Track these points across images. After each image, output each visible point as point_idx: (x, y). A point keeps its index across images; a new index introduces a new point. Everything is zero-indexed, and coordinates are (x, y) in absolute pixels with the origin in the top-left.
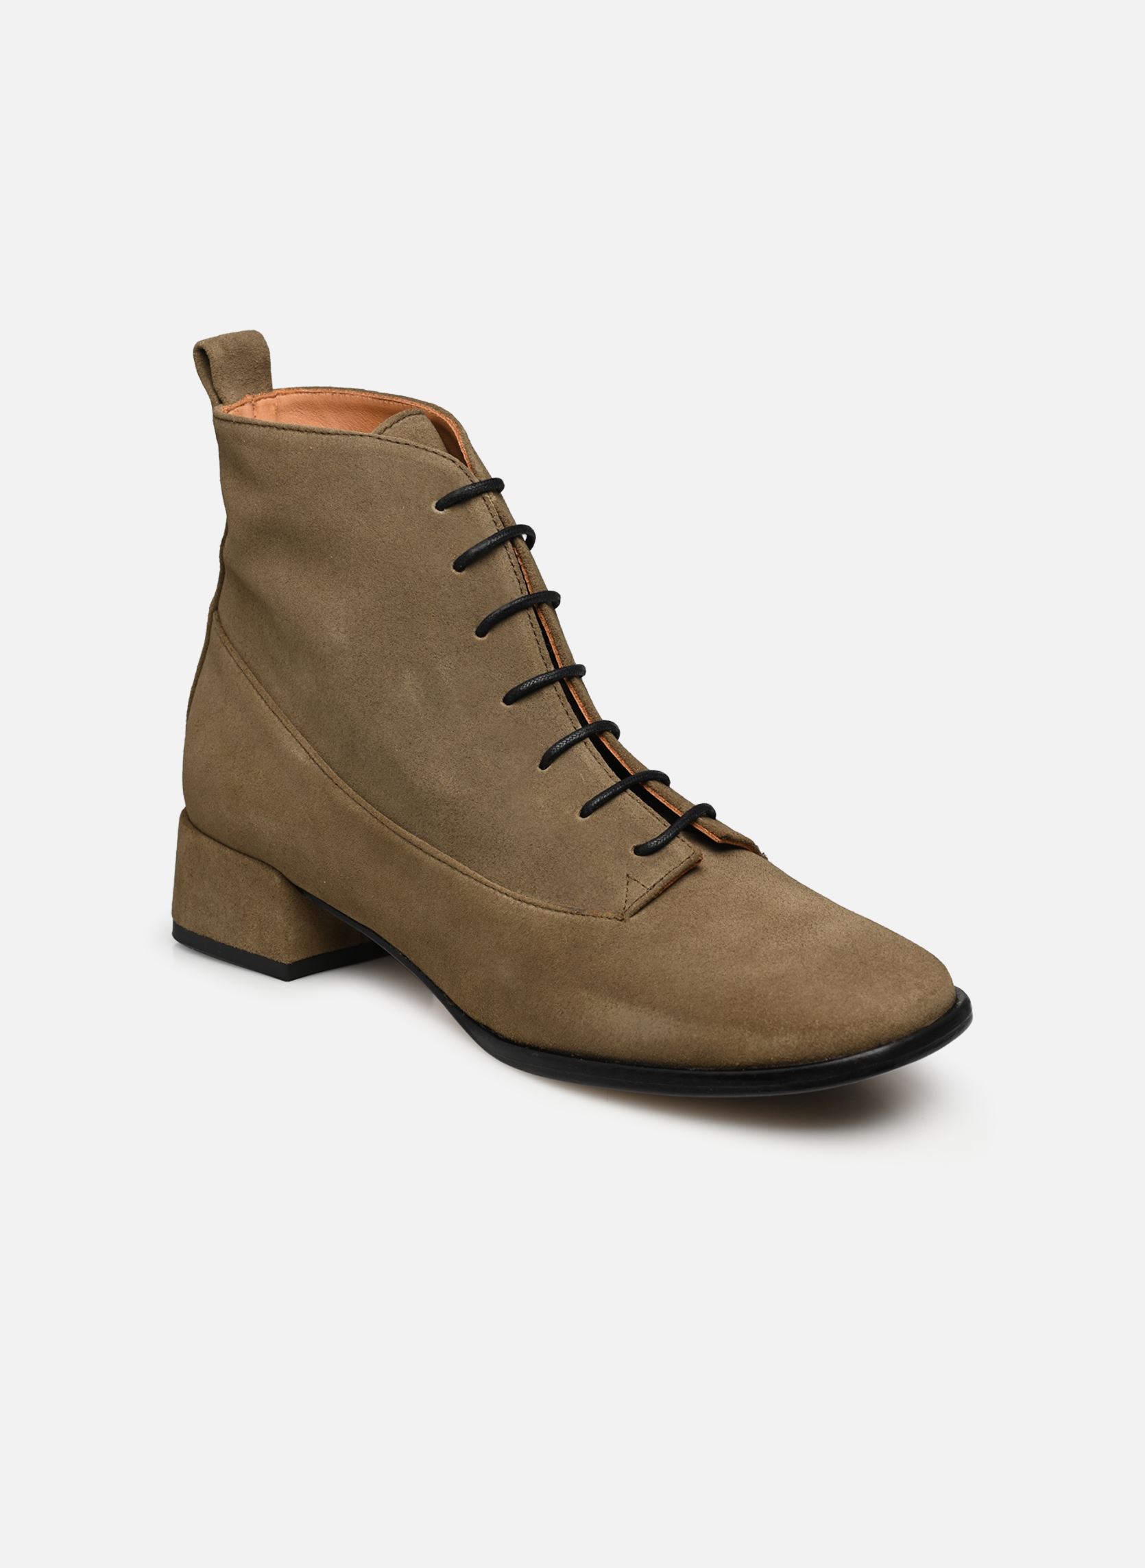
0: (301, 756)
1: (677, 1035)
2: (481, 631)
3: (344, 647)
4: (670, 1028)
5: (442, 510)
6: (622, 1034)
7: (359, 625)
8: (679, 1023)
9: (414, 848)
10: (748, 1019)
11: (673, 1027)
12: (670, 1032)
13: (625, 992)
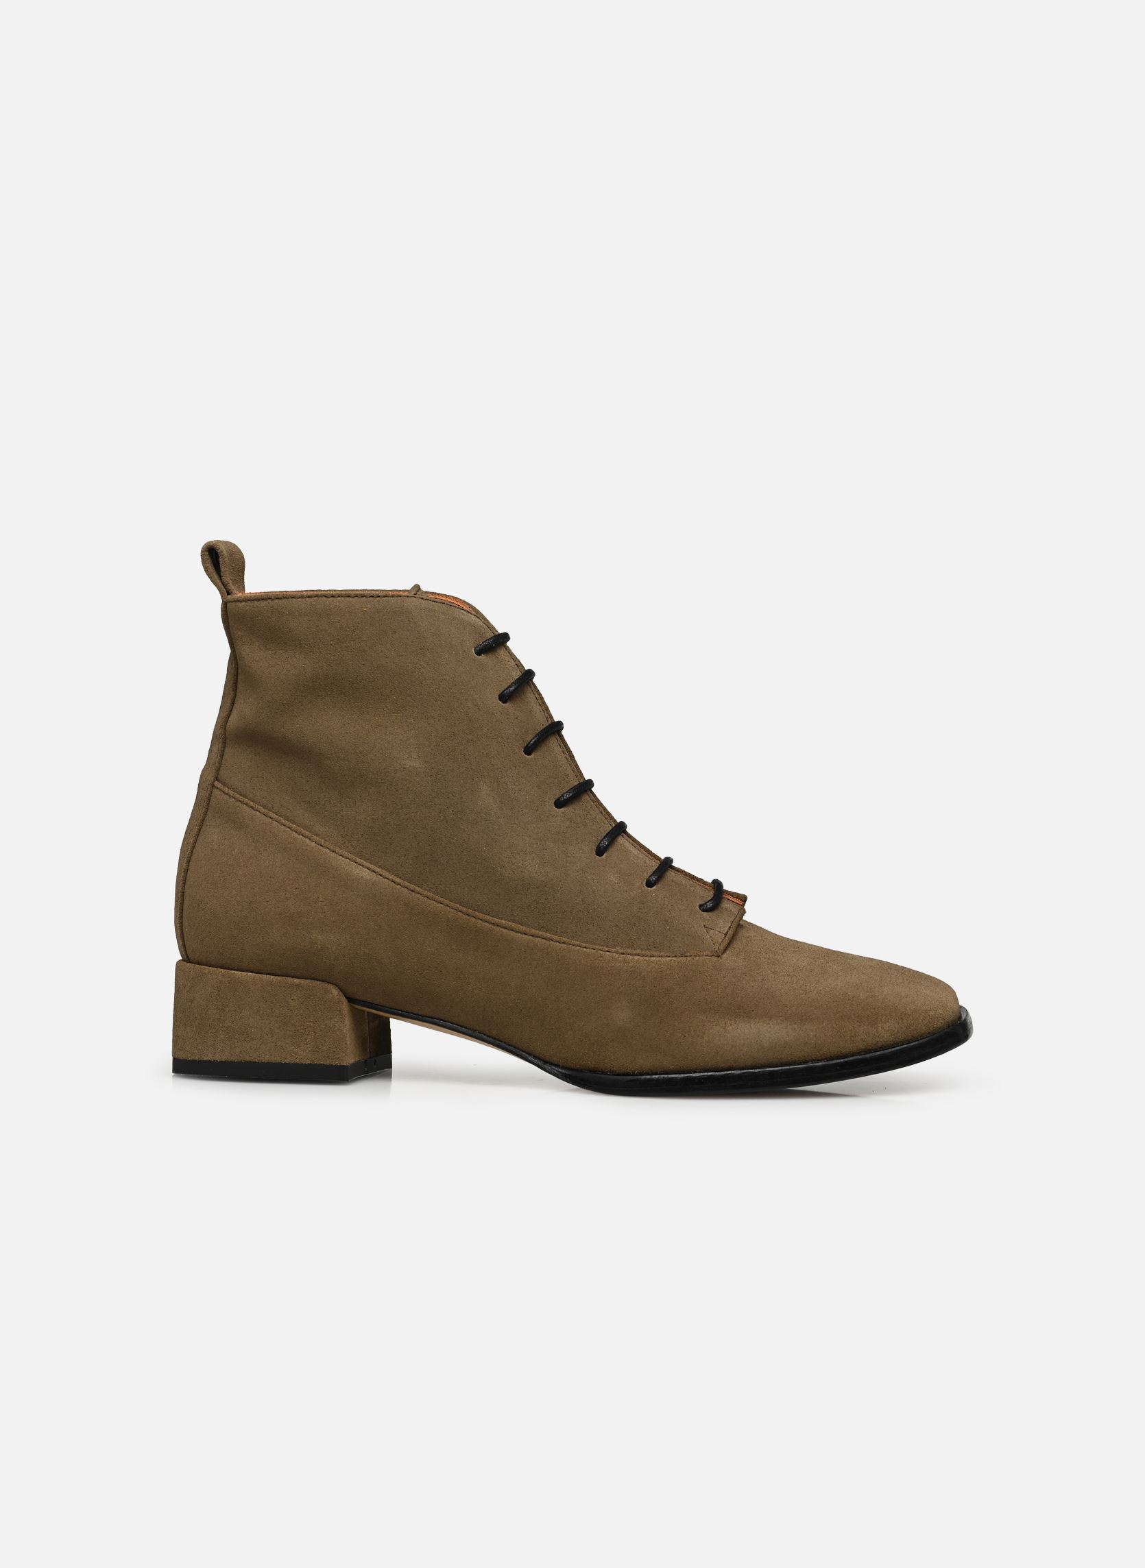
0: (366, 874)
1: (794, 1036)
2: (529, 750)
3: (419, 769)
4: (787, 1032)
5: (480, 655)
6: (744, 1044)
7: (432, 750)
8: (796, 1026)
9: (505, 930)
10: (854, 1014)
11: (790, 1030)
12: (788, 1035)
13: (741, 1010)
